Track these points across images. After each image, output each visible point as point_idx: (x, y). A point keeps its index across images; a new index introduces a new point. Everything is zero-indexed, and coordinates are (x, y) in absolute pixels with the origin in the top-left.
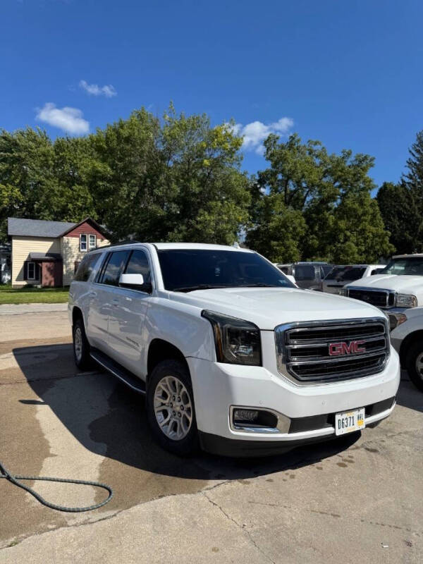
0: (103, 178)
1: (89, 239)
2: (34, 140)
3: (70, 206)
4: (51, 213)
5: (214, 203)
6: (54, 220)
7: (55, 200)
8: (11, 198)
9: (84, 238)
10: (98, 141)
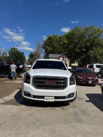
0: (66, 44)
1: (65, 58)
2: (55, 37)
3: (62, 51)
4: (58, 53)
5: (94, 48)
6: (58, 54)
7: (58, 50)
8: (50, 50)
9: (64, 58)
10: (66, 35)
